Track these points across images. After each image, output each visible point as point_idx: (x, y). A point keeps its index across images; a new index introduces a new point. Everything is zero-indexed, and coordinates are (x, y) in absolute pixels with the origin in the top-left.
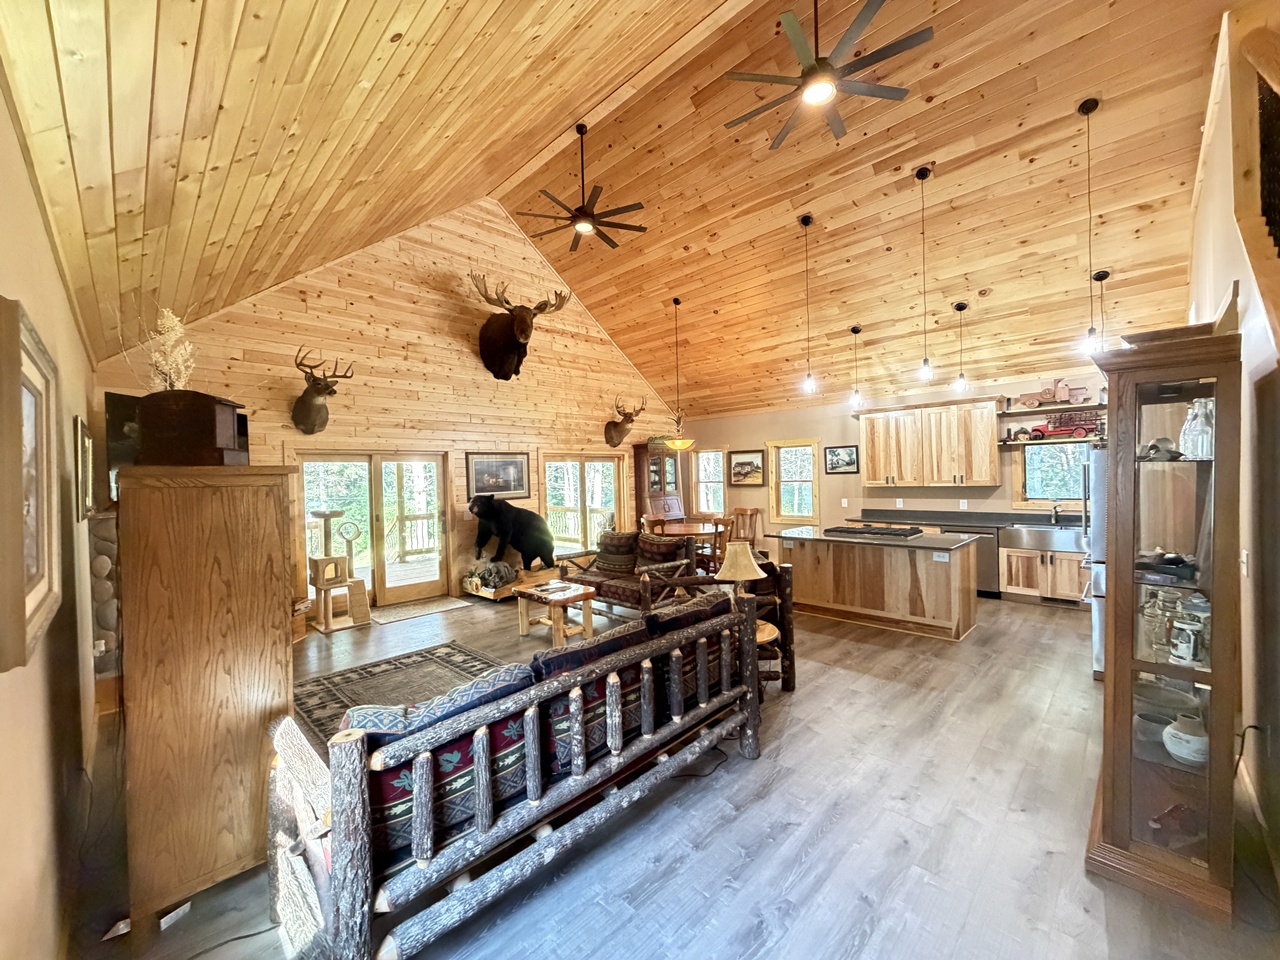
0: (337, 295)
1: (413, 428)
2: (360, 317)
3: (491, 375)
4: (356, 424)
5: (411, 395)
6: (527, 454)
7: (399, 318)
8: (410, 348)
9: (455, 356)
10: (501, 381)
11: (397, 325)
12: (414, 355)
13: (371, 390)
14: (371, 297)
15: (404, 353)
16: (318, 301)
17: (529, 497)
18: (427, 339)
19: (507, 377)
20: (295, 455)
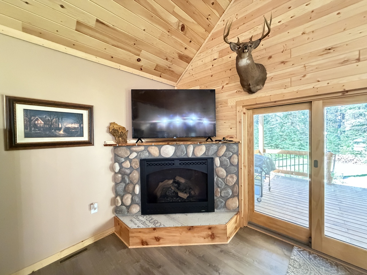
4: (292, 74)
20: (244, 110)
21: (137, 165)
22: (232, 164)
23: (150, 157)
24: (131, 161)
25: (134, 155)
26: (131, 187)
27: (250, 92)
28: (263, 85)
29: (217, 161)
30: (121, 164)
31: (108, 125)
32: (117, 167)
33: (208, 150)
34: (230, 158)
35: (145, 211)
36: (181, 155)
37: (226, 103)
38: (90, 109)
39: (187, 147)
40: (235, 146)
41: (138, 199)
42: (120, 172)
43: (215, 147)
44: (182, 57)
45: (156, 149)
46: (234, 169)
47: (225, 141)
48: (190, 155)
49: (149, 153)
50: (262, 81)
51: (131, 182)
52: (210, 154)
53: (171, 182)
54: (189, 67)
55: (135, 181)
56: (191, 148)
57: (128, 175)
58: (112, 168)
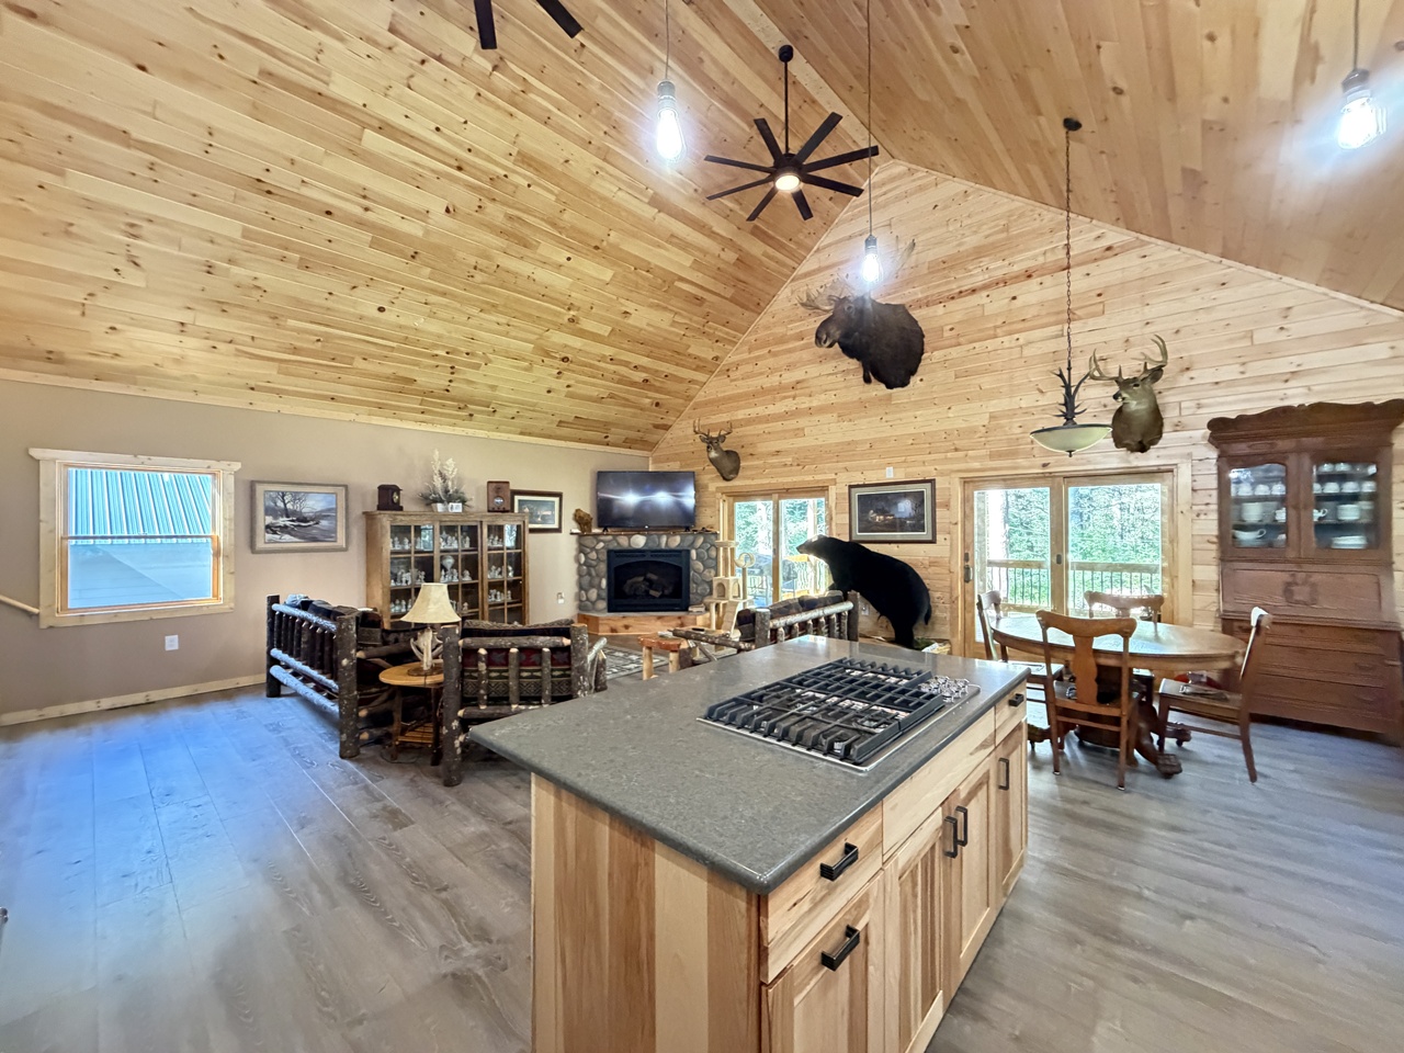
0: (746, 362)
1: (798, 465)
2: (762, 374)
3: (883, 386)
4: (757, 467)
5: (799, 432)
6: (932, 481)
7: (789, 361)
8: (799, 386)
9: (840, 378)
10: (895, 390)
11: (789, 367)
12: (802, 391)
13: (768, 436)
14: (770, 351)
15: (792, 393)
16: (738, 373)
17: (933, 541)
18: (814, 370)
19: (904, 383)
20: (724, 497)
21: (604, 557)
22: (709, 558)
23: (618, 548)
24: (597, 551)
25: (601, 545)
26: (596, 581)
27: (726, 479)
28: (737, 473)
29: (694, 553)
30: (586, 555)
31: (573, 511)
32: (583, 559)
33: (682, 541)
34: (708, 550)
35: (611, 609)
36: (653, 546)
37: (706, 487)
38: (559, 495)
39: (659, 537)
40: (713, 537)
41: (604, 594)
42: (585, 564)
43: (691, 538)
44: (657, 427)
45: (626, 538)
46: (713, 563)
47: (704, 532)
48: (663, 546)
49: (618, 544)
50: (736, 470)
51: (597, 575)
52: (686, 545)
53: (641, 579)
54: (668, 435)
55: (602, 574)
56: (664, 539)
57: (594, 567)
58: (577, 560)
